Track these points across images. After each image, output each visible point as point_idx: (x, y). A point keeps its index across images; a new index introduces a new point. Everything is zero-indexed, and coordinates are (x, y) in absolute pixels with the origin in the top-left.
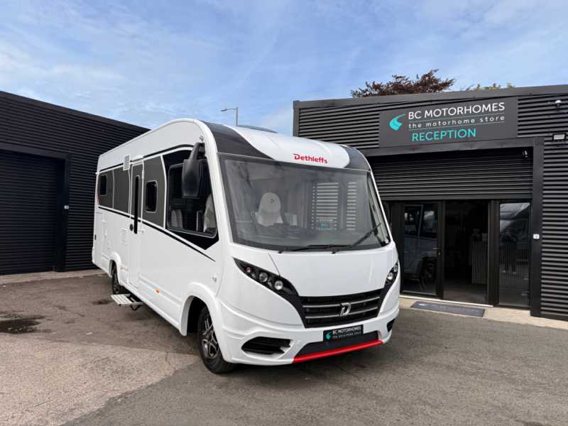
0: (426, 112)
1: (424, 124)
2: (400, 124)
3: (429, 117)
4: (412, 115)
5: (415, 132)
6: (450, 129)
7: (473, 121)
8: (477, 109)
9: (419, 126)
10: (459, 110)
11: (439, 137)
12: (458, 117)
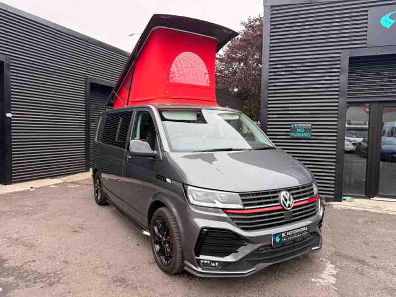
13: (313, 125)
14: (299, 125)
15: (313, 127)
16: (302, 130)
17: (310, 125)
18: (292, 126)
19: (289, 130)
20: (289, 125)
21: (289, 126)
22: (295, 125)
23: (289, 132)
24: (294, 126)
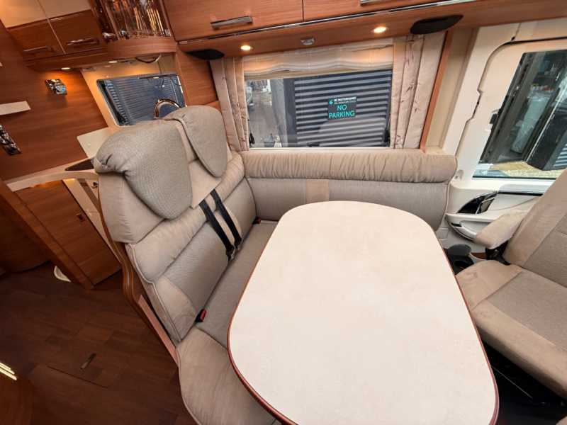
13: (358, 97)
14: (339, 100)
15: (359, 100)
16: (344, 107)
17: (355, 98)
18: (331, 103)
19: (326, 109)
20: (327, 100)
21: (326, 103)
22: (335, 100)
23: (327, 112)
24: (333, 102)
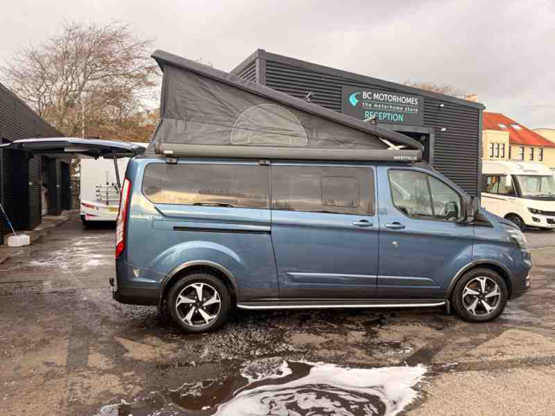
0: (375, 94)
1: (373, 105)
2: (357, 101)
3: (376, 100)
4: (365, 95)
5: (367, 110)
6: (388, 112)
7: (401, 109)
8: (404, 100)
9: (370, 105)
10: (395, 98)
11: (382, 117)
12: (394, 104)
